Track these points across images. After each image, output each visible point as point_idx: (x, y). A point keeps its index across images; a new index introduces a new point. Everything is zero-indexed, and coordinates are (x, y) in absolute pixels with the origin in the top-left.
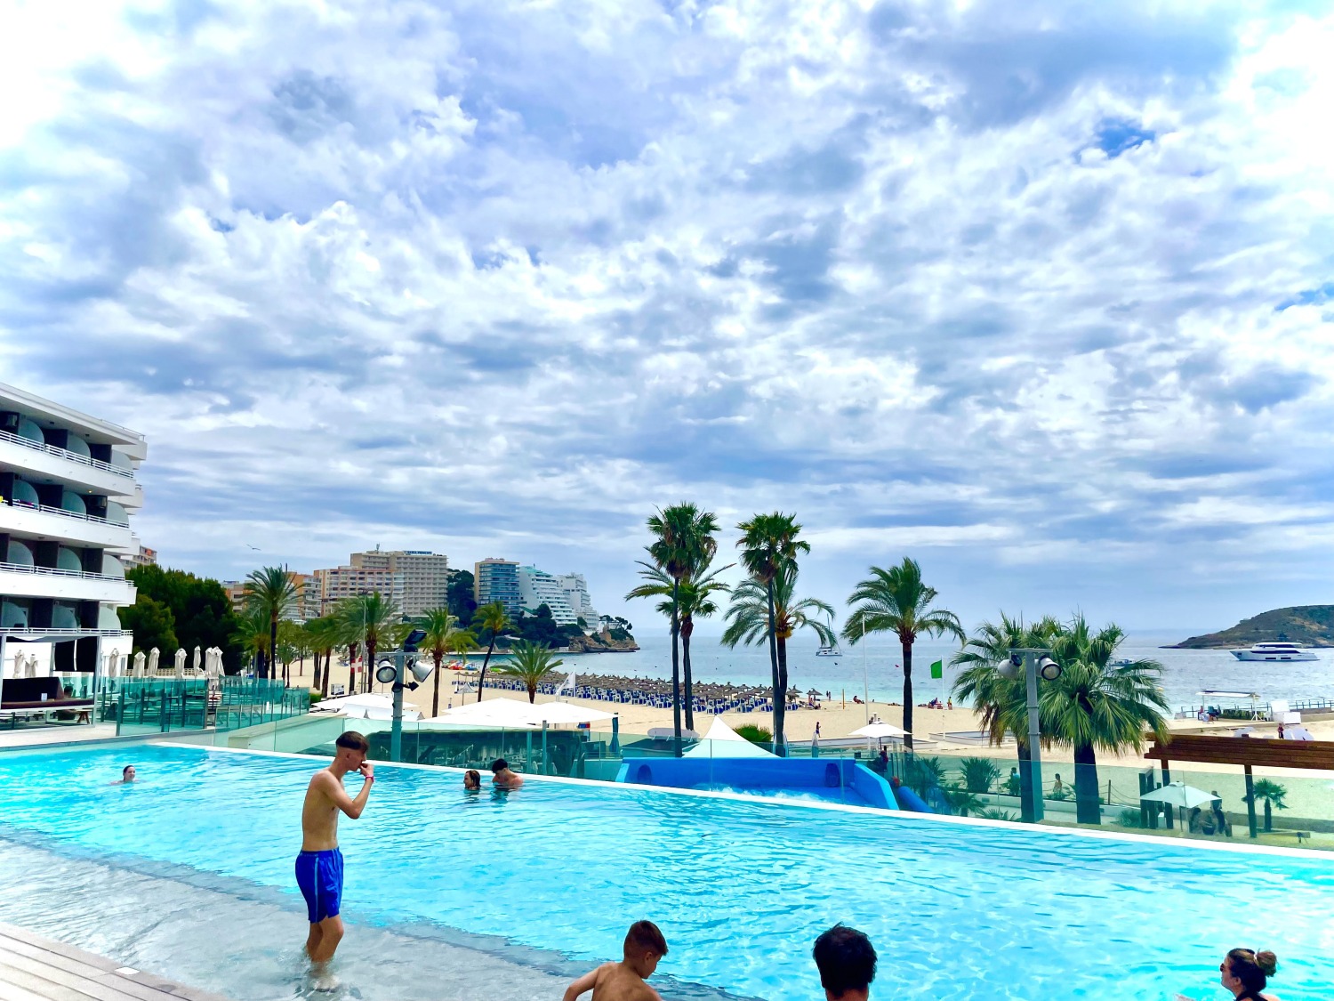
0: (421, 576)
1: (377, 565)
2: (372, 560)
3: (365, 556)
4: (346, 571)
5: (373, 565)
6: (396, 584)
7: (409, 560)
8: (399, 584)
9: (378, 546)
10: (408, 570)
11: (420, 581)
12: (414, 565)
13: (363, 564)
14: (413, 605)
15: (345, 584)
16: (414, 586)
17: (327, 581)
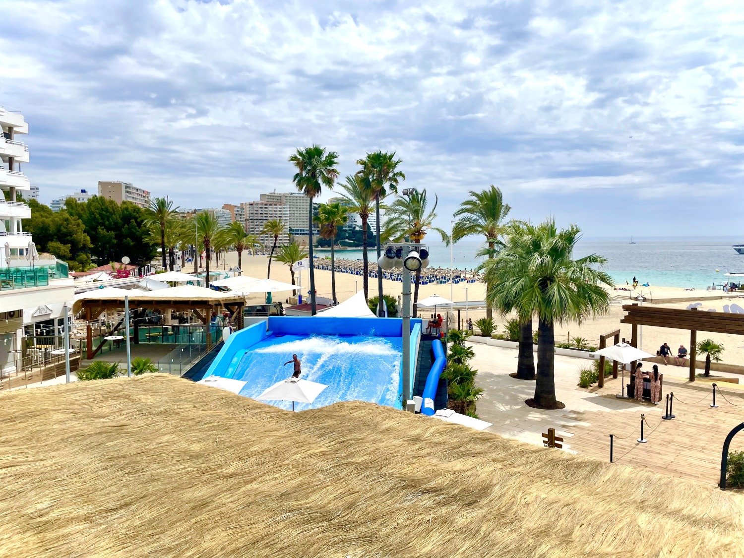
0: (299, 207)
1: (275, 200)
2: (272, 198)
3: (268, 196)
4: (257, 204)
5: (272, 200)
6: (284, 211)
7: (292, 198)
8: (287, 211)
9: (275, 190)
10: (292, 203)
11: (298, 209)
12: (295, 201)
13: (267, 200)
14: (295, 223)
15: (257, 211)
16: (296, 212)
17: (247, 209)
